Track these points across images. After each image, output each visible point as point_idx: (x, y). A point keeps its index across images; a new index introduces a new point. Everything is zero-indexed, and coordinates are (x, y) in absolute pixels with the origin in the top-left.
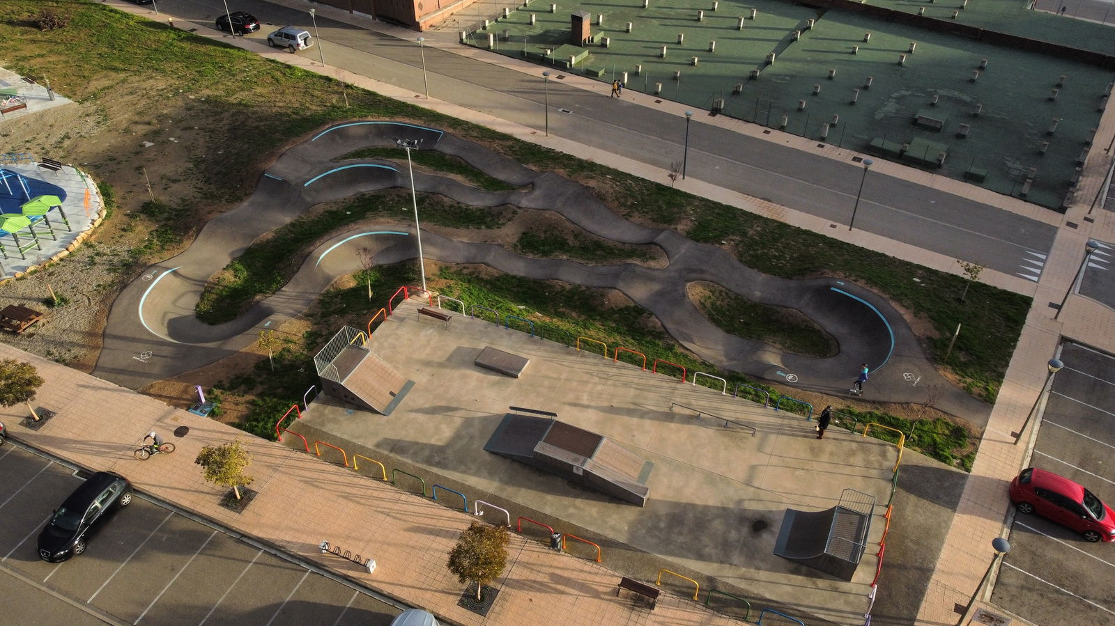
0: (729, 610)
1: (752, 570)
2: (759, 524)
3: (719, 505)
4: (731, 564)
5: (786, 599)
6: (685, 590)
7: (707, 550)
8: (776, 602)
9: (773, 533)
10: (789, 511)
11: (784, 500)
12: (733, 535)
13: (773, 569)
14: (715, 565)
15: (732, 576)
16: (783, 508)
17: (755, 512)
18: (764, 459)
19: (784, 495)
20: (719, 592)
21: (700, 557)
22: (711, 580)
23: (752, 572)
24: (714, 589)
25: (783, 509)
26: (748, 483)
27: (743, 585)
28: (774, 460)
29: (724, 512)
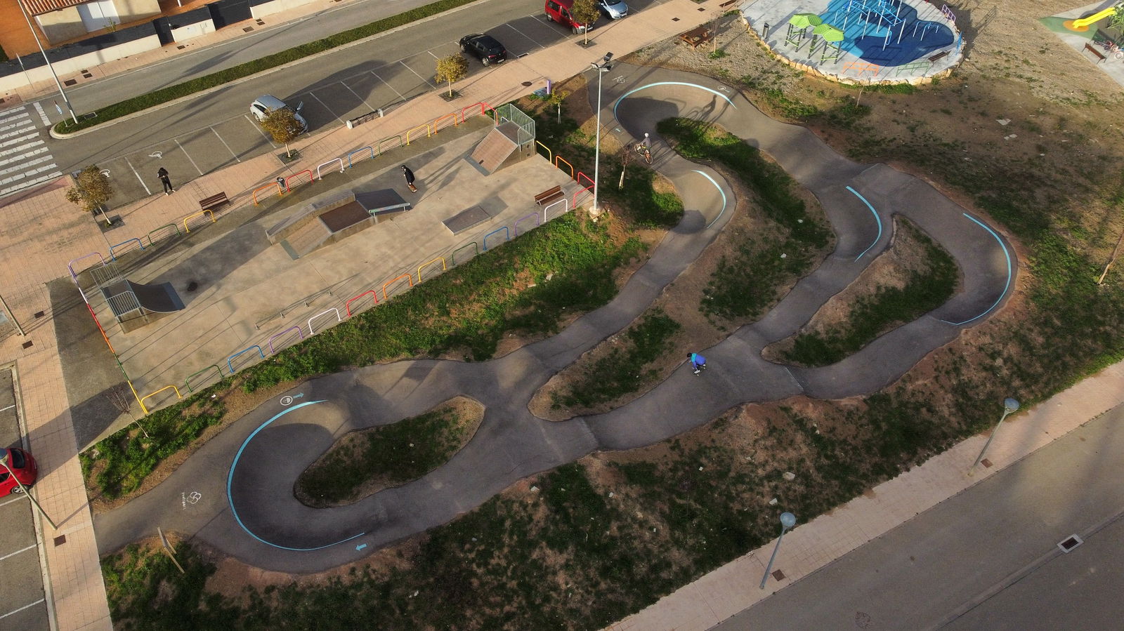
0: (166, 242)
1: (173, 267)
2: (193, 287)
3: (229, 276)
4: (188, 259)
5: (141, 271)
6: (198, 231)
7: (209, 254)
8: (145, 265)
9: (180, 290)
10: (184, 307)
11: (193, 311)
12: (203, 270)
13: (162, 276)
14: (195, 252)
15: (181, 256)
16: (189, 307)
17: (204, 291)
18: (233, 320)
19: (196, 313)
20: (179, 245)
21: (208, 249)
22: (192, 245)
23: (172, 266)
24: (184, 243)
25: (188, 305)
26: (227, 300)
27: (170, 257)
28: (225, 326)
29: (222, 275)
